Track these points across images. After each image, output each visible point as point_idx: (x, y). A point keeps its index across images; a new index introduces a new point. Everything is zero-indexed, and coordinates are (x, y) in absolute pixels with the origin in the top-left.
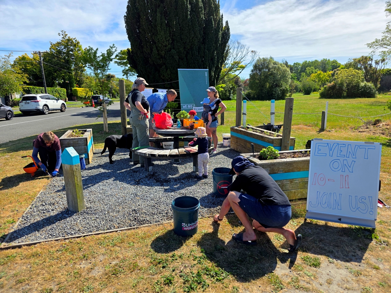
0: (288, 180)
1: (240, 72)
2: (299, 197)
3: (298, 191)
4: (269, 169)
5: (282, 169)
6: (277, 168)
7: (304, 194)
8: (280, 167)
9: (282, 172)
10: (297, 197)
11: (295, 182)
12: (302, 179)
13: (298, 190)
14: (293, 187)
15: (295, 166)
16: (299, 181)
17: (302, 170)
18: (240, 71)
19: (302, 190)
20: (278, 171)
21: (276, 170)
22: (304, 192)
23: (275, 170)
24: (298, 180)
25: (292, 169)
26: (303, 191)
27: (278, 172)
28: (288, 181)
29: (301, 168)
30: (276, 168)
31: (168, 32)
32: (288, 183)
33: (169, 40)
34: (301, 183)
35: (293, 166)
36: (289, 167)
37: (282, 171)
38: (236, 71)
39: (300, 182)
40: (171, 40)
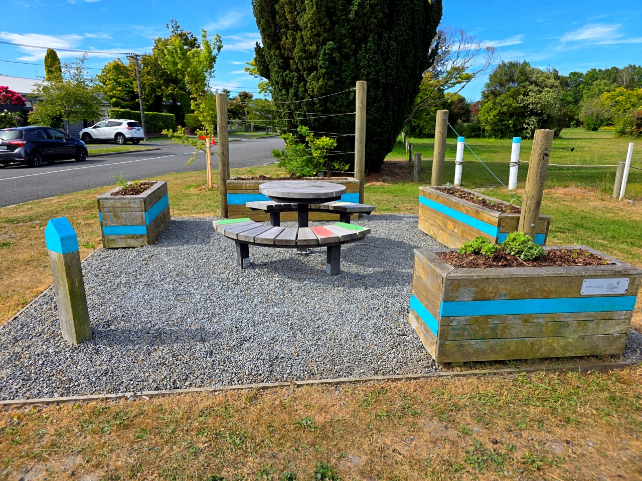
0: (518, 316)
1: (463, 87)
2: (541, 354)
3: (540, 341)
4: (474, 289)
5: (504, 291)
6: (493, 288)
7: (554, 348)
8: (501, 287)
9: (503, 298)
10: (537, 354)
11: (535, 320)
12: (554, 315)
13: (540, 339)
14: (528, 332)
15: (538, 287)
16: (546, 320)
17: (554, 296)
18: (463, 84)
19: (550, 340)
20: (496, 294)
21: (491, 293)
22: (555, 345)
23: (487, 292)
24: (544, 318)
25: (531, 292)
26: (553, 342)
27: (494, 297)
28: (519, 319)
29: (551, 291)
30: (491, 289)
31: (323, 9)
32: (518, 321)
33: (326, 23)
34: (550, 324)
35: (534, 285)
36: (524, 287)
37: (505, 295)
38: (454, 84)
39: (547, 322)
40: (330, 24)
